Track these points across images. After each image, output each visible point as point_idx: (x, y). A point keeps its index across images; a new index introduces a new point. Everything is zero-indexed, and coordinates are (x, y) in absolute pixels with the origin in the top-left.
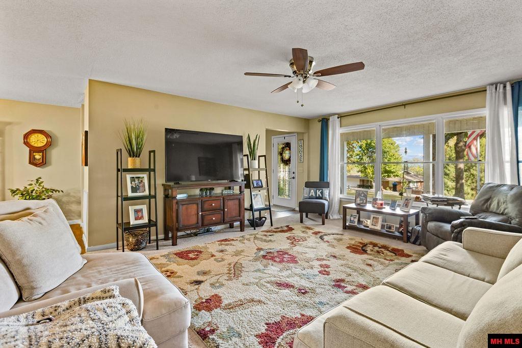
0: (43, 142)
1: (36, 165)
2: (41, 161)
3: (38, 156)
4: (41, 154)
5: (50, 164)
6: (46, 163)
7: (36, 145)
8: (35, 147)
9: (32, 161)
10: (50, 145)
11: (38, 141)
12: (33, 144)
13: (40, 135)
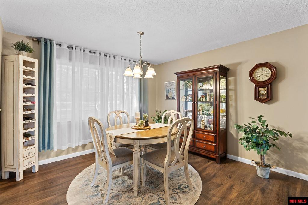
0: (268, 75)
1: (262, 101)
2: (266, 97)
3: (263, 91)
4: (266, 89)
5: (277, 100)
6: (271, 99)
7: (261, 80)
8: (259, 81)
9: (258, 97)
10: (276, 78)
11: (263, 75)
12: (258, 79)
13: (264, 68)
